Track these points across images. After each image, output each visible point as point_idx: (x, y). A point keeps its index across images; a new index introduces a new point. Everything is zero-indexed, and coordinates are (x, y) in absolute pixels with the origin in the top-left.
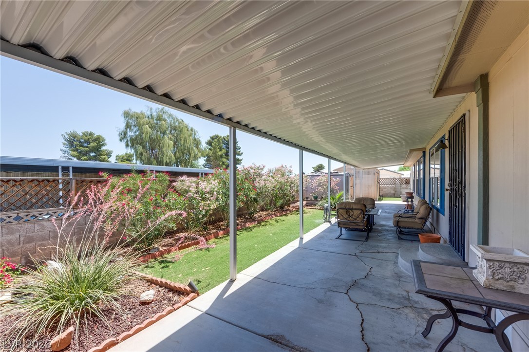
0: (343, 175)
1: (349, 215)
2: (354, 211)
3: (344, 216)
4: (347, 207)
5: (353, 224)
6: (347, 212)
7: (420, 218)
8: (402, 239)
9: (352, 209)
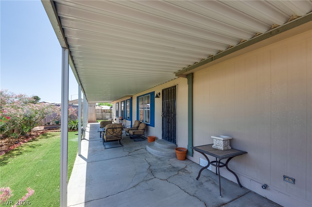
0: (78, 106)
1: (114, 132)
2: (117, 129)
3: (111, 133)
4: (113, 127)
5: (115, 137)
6: (113, 131)
7: (143, 129)
8: (136, 141)
9: (116, 128)
